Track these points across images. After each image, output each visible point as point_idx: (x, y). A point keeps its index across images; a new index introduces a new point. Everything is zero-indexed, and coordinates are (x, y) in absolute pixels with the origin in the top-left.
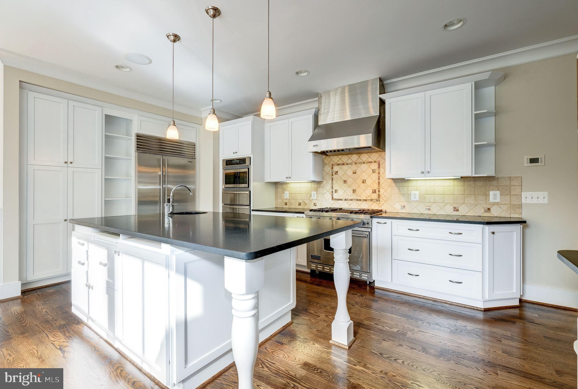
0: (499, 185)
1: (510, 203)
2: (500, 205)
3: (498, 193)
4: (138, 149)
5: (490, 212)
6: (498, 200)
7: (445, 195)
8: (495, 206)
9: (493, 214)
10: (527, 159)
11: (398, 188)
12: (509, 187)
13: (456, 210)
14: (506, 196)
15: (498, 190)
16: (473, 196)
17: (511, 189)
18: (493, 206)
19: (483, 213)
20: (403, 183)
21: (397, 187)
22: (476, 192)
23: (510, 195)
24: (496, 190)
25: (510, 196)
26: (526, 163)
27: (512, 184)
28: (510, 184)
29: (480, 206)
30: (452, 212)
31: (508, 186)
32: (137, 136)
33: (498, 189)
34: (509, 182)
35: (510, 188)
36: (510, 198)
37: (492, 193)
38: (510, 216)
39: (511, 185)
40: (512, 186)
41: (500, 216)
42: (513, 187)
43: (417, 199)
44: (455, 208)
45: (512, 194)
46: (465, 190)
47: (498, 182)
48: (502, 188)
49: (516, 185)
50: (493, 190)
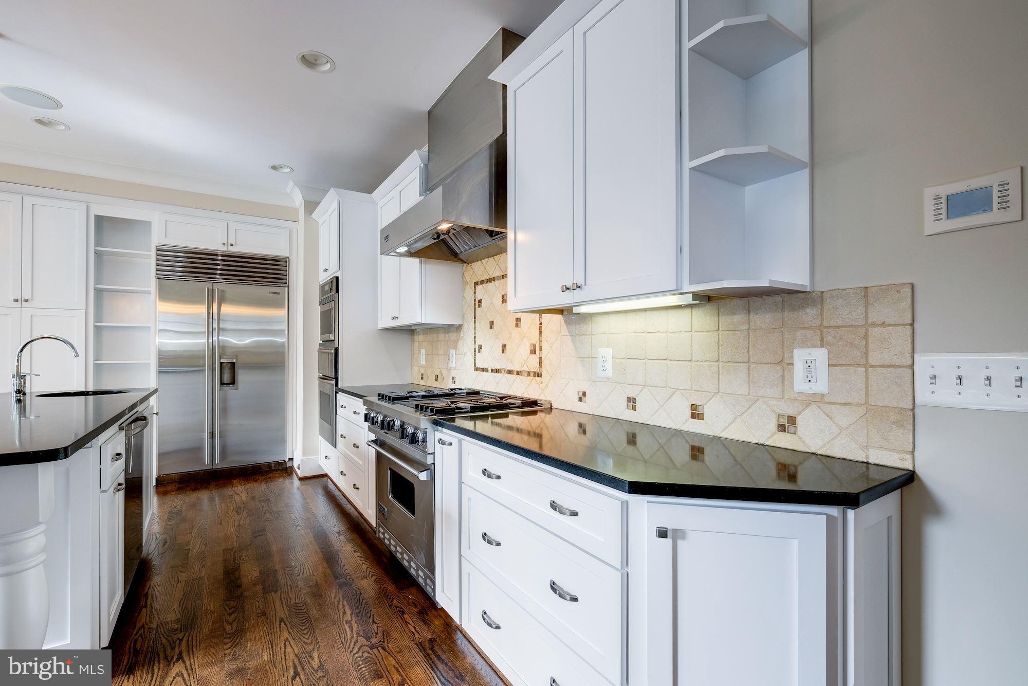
0: (825, 324)
1: (867, 402)
2: (827, 408)
3: (820, 355)
4: (159, 272)
5: (795, 433)
6: (821, 386)
7: (669, 362)
8: (813, 407)
9: (804, 442)
10: (937, 198)
11: (572, 340)
12: (863, 330)
13: (696, 414)
14: (852, 369)
15: (822, 346)
16: (744, 367)
17: (870, 340)
18: (807, 411)
19: (772, 436)
20: (582, 325)
21: (571, 336)
22: (751, 354)
23: (866, 366)
24: (814, 346)
25: (866, 371)
26: (934, 218)
27: (873, 318)
28: (867, 317)
29: (764, 407)
30: (686, 420)
31: (856, 327)
32: (158, 250)
33: (822, 340)
34: (861, 310)
35: (866, 337)
36: (867, 378)
37: (800, 356)
38: (864, 455)
39: (870, 321)
40: (874, 325)
41: (828, 453)
42: (877, 329)
43: (610, 373)
44: (694, 407)
45: (873, 360)
46: (721, 343)
47: (822, 313)
48: (834, 337)
49: (888, 321)
50: (804, 344)
